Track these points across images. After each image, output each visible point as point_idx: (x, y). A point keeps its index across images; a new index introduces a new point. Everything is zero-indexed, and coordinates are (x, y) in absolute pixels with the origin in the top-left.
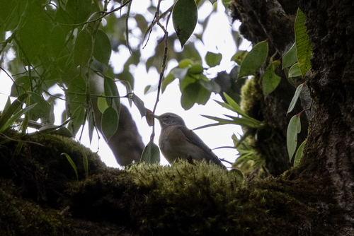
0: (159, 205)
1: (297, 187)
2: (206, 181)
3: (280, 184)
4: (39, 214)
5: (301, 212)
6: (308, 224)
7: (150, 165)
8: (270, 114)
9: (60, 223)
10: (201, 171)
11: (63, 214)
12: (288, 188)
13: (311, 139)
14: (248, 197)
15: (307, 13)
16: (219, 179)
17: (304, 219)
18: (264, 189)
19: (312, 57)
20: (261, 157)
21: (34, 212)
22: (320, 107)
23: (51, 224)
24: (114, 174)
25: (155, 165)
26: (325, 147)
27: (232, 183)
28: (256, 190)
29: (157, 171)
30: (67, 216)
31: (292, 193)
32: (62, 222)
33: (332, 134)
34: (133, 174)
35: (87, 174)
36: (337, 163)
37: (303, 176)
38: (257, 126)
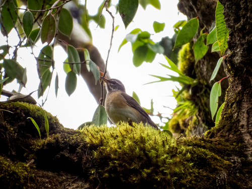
0: (105, 159)
1: (216, 145)
2: (143, 140)
3: (202, 142)
4: (9, 166)
5: (219, 164)
6: (224, 174)
7: (98, 127)
8: (202, 74)
9: (26, 173)
10: (138, 132)
11: (29, 166)
12: (208, 145)
13: (227, 105)
14: (176, 153)
15: (224, 4)
16: (153, 139)
17: (221, 170)
18: (189, 145)
19: (229, 40)
20: (195, 107)
21: (6, 165)
22: (235, 79)
23: (19, 174)
24: (70, 134)
25: (102, 127)
26: (238, 112)
27: (163, 142)
28: (183, 147)
29: (104, 131)
30: (32, 168)
31: (212, 149)
32: (27, 172)
33: (244, 101)
34: (85, 134)
35: (48, 134)
36: (248, 125)
37: (221, 136)
38: (191, 83)
